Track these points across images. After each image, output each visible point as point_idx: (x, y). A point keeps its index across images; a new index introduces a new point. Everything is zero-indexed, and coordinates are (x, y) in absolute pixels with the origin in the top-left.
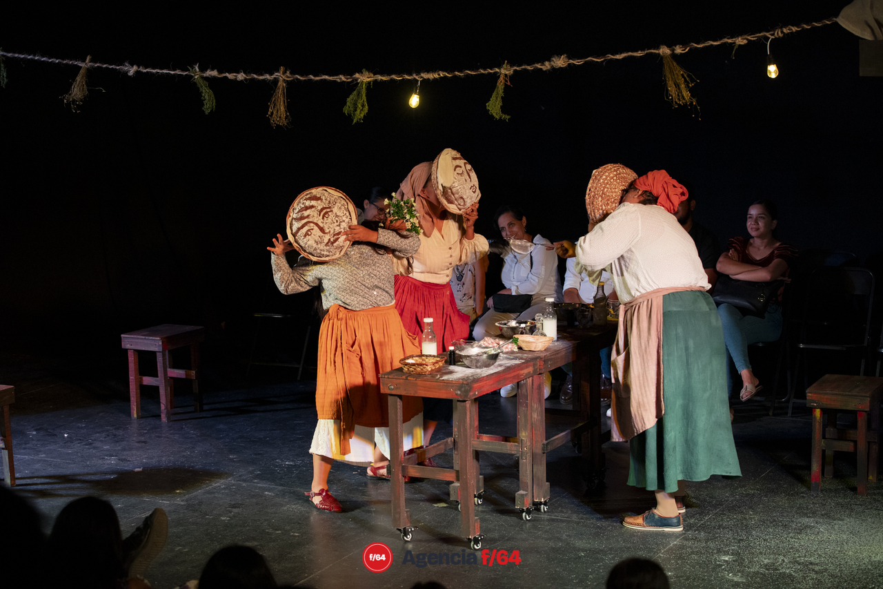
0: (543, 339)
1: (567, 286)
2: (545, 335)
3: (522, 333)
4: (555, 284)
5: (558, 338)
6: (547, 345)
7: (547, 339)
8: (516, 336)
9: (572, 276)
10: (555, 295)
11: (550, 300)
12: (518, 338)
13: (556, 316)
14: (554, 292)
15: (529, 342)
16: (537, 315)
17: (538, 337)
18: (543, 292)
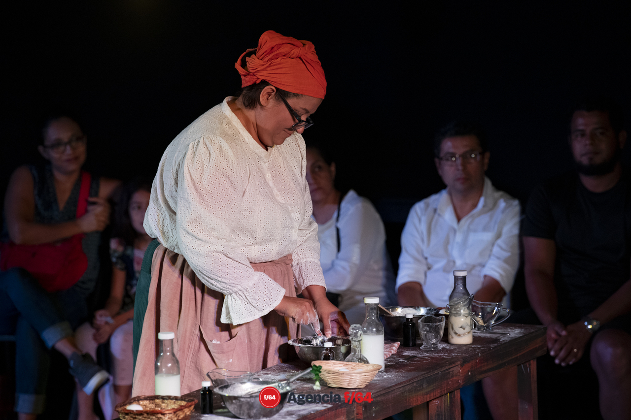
0: (363, 368)
1: (403, 277)
2: (366, 362)
3: (327, 358)
4: (381, 274)
5: (386, 366)
6: (369, 378)
7: (370, 368)
8: (317, 363)
9: (411, 260)
10: (383, 294)
11: (373, 301)
12: (320, 367)
13: (382, 329)
14: (380, 288)
15: (338, 373)
16: (353, 326)
17: (353, 364)
18: (359, 287)
